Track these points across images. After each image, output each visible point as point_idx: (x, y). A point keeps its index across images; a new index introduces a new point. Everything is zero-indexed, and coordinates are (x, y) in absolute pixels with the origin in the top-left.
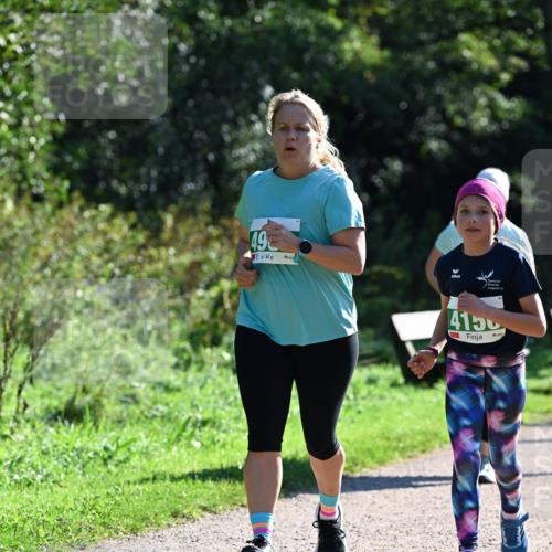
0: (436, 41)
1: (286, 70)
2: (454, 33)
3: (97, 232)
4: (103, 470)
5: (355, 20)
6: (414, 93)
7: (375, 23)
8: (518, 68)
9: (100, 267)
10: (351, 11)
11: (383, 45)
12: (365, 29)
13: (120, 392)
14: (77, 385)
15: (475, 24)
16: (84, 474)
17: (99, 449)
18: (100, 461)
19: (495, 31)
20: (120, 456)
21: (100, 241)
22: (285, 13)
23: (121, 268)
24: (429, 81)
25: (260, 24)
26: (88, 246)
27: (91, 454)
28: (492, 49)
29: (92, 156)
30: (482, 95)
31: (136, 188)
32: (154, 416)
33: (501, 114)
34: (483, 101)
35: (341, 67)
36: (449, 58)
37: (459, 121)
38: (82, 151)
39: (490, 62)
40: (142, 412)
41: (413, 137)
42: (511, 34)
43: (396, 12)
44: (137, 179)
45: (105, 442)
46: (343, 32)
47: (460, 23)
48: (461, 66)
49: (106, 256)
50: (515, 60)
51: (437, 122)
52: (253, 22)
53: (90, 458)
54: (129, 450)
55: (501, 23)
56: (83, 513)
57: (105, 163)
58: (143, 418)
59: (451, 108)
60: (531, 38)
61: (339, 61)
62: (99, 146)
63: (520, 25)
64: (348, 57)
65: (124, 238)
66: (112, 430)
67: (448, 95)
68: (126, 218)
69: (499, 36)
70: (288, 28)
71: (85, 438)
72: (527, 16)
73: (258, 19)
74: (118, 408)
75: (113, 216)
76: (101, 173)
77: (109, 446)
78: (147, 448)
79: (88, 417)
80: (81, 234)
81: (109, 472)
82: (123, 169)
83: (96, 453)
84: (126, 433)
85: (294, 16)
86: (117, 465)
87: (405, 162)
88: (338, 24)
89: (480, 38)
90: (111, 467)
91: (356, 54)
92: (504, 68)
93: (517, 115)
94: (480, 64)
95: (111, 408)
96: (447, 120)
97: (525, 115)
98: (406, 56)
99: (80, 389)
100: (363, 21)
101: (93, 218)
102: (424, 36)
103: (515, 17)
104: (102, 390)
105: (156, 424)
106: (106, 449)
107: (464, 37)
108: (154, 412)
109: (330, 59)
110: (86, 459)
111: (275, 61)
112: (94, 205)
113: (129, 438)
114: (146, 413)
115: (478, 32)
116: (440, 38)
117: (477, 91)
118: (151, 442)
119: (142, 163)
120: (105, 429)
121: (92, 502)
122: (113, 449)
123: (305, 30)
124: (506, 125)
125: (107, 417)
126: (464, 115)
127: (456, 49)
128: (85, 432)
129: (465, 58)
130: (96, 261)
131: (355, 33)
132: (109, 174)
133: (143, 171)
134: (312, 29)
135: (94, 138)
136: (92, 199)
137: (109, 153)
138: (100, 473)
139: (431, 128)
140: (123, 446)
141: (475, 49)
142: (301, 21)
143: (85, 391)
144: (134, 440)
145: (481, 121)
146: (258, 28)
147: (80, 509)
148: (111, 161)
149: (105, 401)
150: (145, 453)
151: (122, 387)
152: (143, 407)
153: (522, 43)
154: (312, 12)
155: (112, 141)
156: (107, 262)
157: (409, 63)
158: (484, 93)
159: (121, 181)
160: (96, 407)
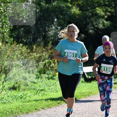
0: (91, 9)
1: (59, 15)
2: (95, 8)
3: (19, 50)
4: (21, 100)
5: (74, 5)
6: (87, 20)
7: (78, 5)
8: (109, 15)
9: (20, 57)
10: (73, 3)
11: (80, 10)
12: (76, 7)
13: (24, 84)
14: (15, 82)
15: (100, 6)
16: (16, 101)
17: (20, 96)
18: (20, 98)
19: (104, 7)
20: (24, 97)
21: (20, 52)
22: (59, 3)
23: (24, 57)
24: (90, 18)
25: (54, 5)
26: (17, 53)
27: (18, 97)
28: (103, 11)
29: (18, 33)
30: (101, 21)
31: (28, 40)
32: (32, 89)
33: (105, 25)
34: (101, 22)
35: (71, 15)
36: (94, 13)
37: (96, 26)
38: (16, 33)
39: (103, 13)
40: (29, 88)
41: (86, 29)
42: (107, 8)
43: (83, 3)
44: (28, 38)
45: (21, 94)
46: (72, 7)
47: (96, 6)
48: (97, 14)
49: (21, 55)
50: (108, 13)
51: (91, 26)
52: (52, 5)
53: (18, 98)
54: (26, 96)
55: (105, 5)
56: (16, 109)
57: (21, 35)
58: (29, 89)
59: (94, 23)
60: (111, 8)
61: (71, 13)
62: (20, 31)
63: (109, 6)
64: (73, 12)
65: (25, 51)
66: (22, 91)
67: (94, 21)
68: (26, 47)
69: (105, 8)
70: (60, 6)
71: (17, 93)
72: (111, 4)
73: (53, 4)
74: (24, 87)
75: (23, 46)
76: (20, 37)
77: (22, 95)
78: (30, 95)
79: (17, 89)
80: (16, 50)
81: (22, 100)
82: (25, 36)
83: (19, 97)
84: (26, 92)
85: (61, 4)
86: (23, 99)
87: (85, 35)
88: (70, 6)
89: (100, 9)
90: (22, 99)
91: (74, 12)
92: (106, 15)
93: (108, 25)
94: (101, 14)
95: (22, 87)
96: (93, 26)
97: (110, 25)
98: (85, 12)
99: (16, 83)
100: (76, 5)
101: (18, 47)
102: (89, 8)
103: (108, 4)
104: (20, 83)
105: (32, 90)
106: (21, 96)
107: (97, 8)
108: (31, 88)
109: (69, 13)
110: (17, 98)
111: (57, 13)
112: (19, 44)
113: (26, 93)
114: (30, 88)
115: (100, 7)
116: (92, 8)
117: (100, 20)
118: (31, 94)
119: (29, 35)
120: (21, 91)
121: (18, 107)
122: (23, 96)
123: (63, 7)
124: (106, 27)
125: (21, 89)
126: (97, 25)
127: (96, 11)
128: (17, 92)
129: (97, 13)
130: (19, 56)
131: (74, 7)
132: (22, 37)
133: (29, 37)
134: (65, 7)
135: (19, 30)
136: (18, 43)
137: (22, 33)
138: (20, 101)
139: (90, 28)
140: (25, 95)
141: (100, 11)
142: (63, 5)
143: (17, 83)
144: (27, 94)
145: (101, 26)
146: (53, 6)
147: (16, 108)
148: (22, 35)
149: (21, 85)
150: (30, 96)
151: (25, 83)
152: (29, 87)
153: (109, 10)
154: (65, 3)
155: (22, 30)
156: (22, 56)
157: (85, 14)
158: (101, 20)
159: (24, 39)
160: (19, 87)
